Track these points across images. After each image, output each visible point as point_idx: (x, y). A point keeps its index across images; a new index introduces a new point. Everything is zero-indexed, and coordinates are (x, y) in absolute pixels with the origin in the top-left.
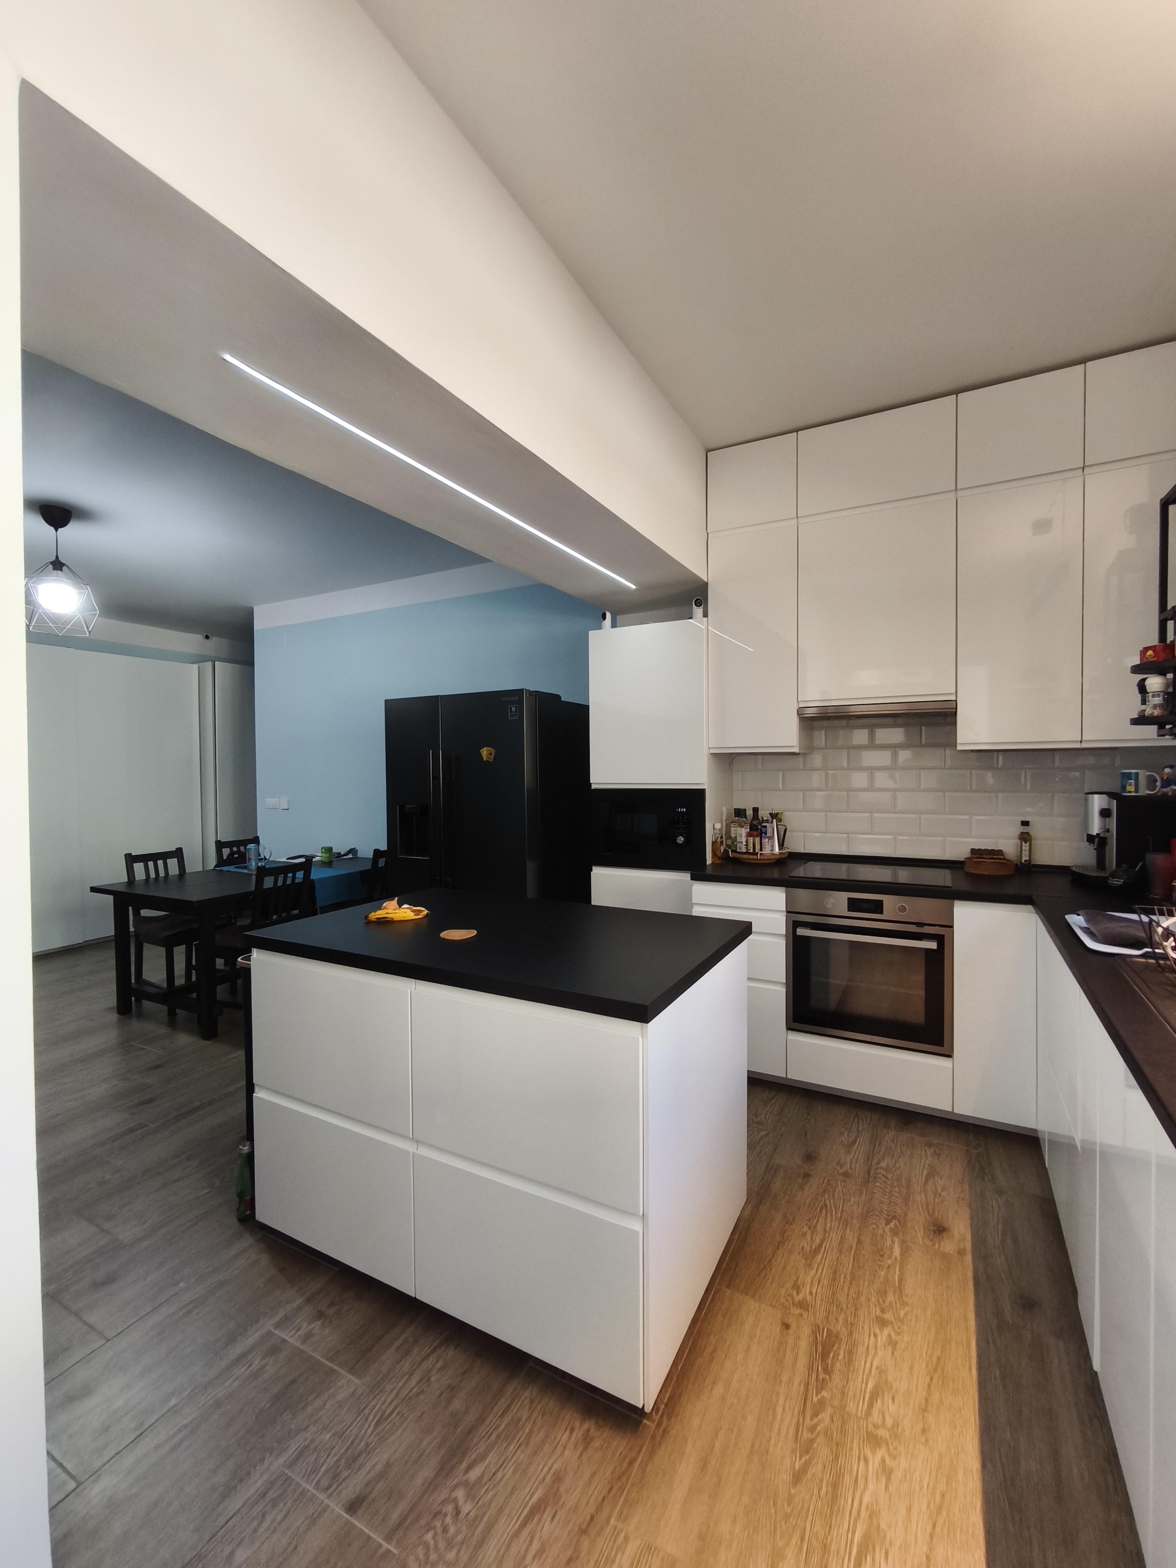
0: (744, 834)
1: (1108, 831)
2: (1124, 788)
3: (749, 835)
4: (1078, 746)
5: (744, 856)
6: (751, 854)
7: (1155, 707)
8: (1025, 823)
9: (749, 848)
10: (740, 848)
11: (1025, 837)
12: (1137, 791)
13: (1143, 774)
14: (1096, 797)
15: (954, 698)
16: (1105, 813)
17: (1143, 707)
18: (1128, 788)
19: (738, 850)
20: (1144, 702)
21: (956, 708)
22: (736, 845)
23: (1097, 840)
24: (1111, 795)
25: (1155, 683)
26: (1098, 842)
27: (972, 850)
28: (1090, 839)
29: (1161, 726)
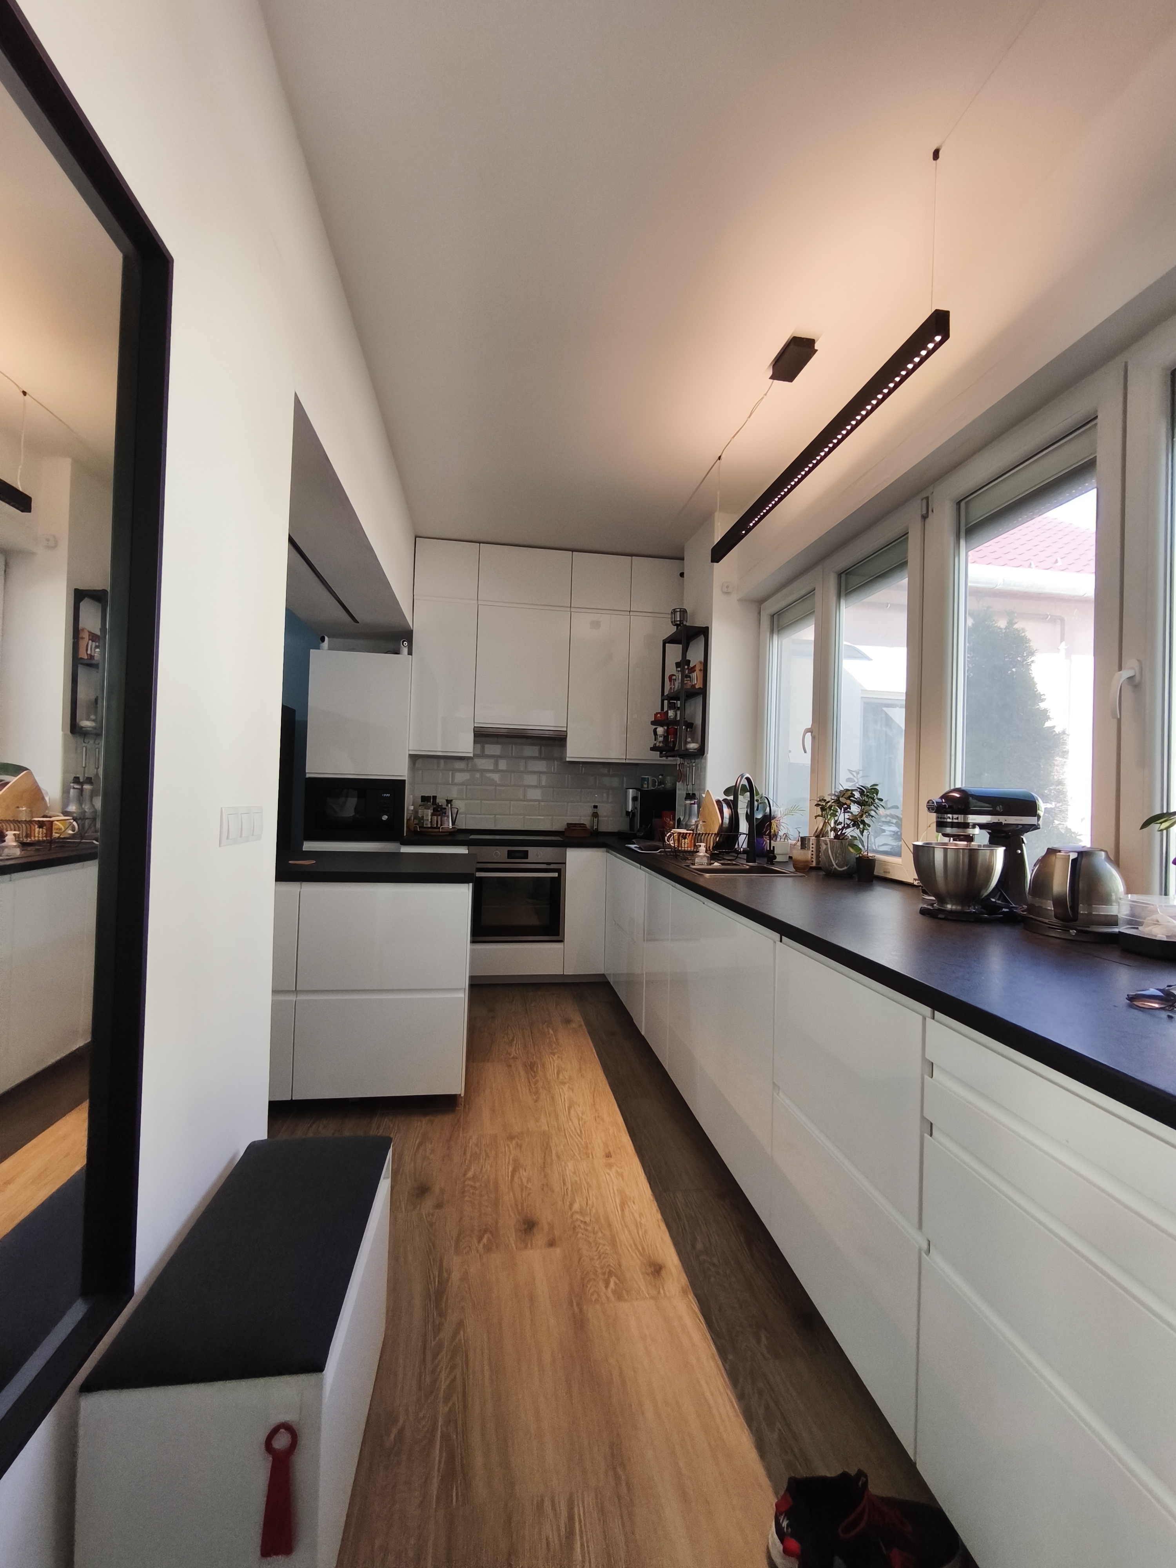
0: (430, 814)
1: (636, 808)
2: (642, 786)
3: (432, 815)
4: (624, 761)
5: (430, 830)
6: (434, 828)
7: (660, 742)
8: (595, 807)
9: (433, 824)
10: (427, 824)
11: (595, 815)
12: (648, 787)
13: (650, 778)
14: (631, 790)
15: (565, 730)
16: (635, 799)
17: (655, 742)
18: (645, 786)
19: (425, 826)
20: (655, 740)
21: (567, 736)
22: (423, 823)
23: (631, 813)
24: (637, 789)
25: (660, 730)
26: (631, 815)
27: (568, 824)
28: (628, 813)
29: (661, 753)
